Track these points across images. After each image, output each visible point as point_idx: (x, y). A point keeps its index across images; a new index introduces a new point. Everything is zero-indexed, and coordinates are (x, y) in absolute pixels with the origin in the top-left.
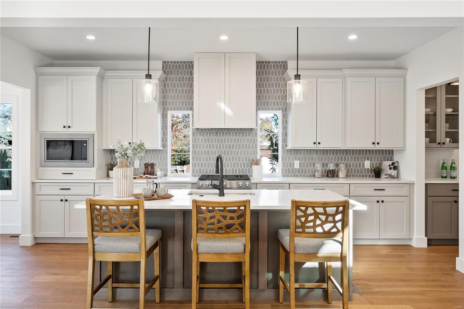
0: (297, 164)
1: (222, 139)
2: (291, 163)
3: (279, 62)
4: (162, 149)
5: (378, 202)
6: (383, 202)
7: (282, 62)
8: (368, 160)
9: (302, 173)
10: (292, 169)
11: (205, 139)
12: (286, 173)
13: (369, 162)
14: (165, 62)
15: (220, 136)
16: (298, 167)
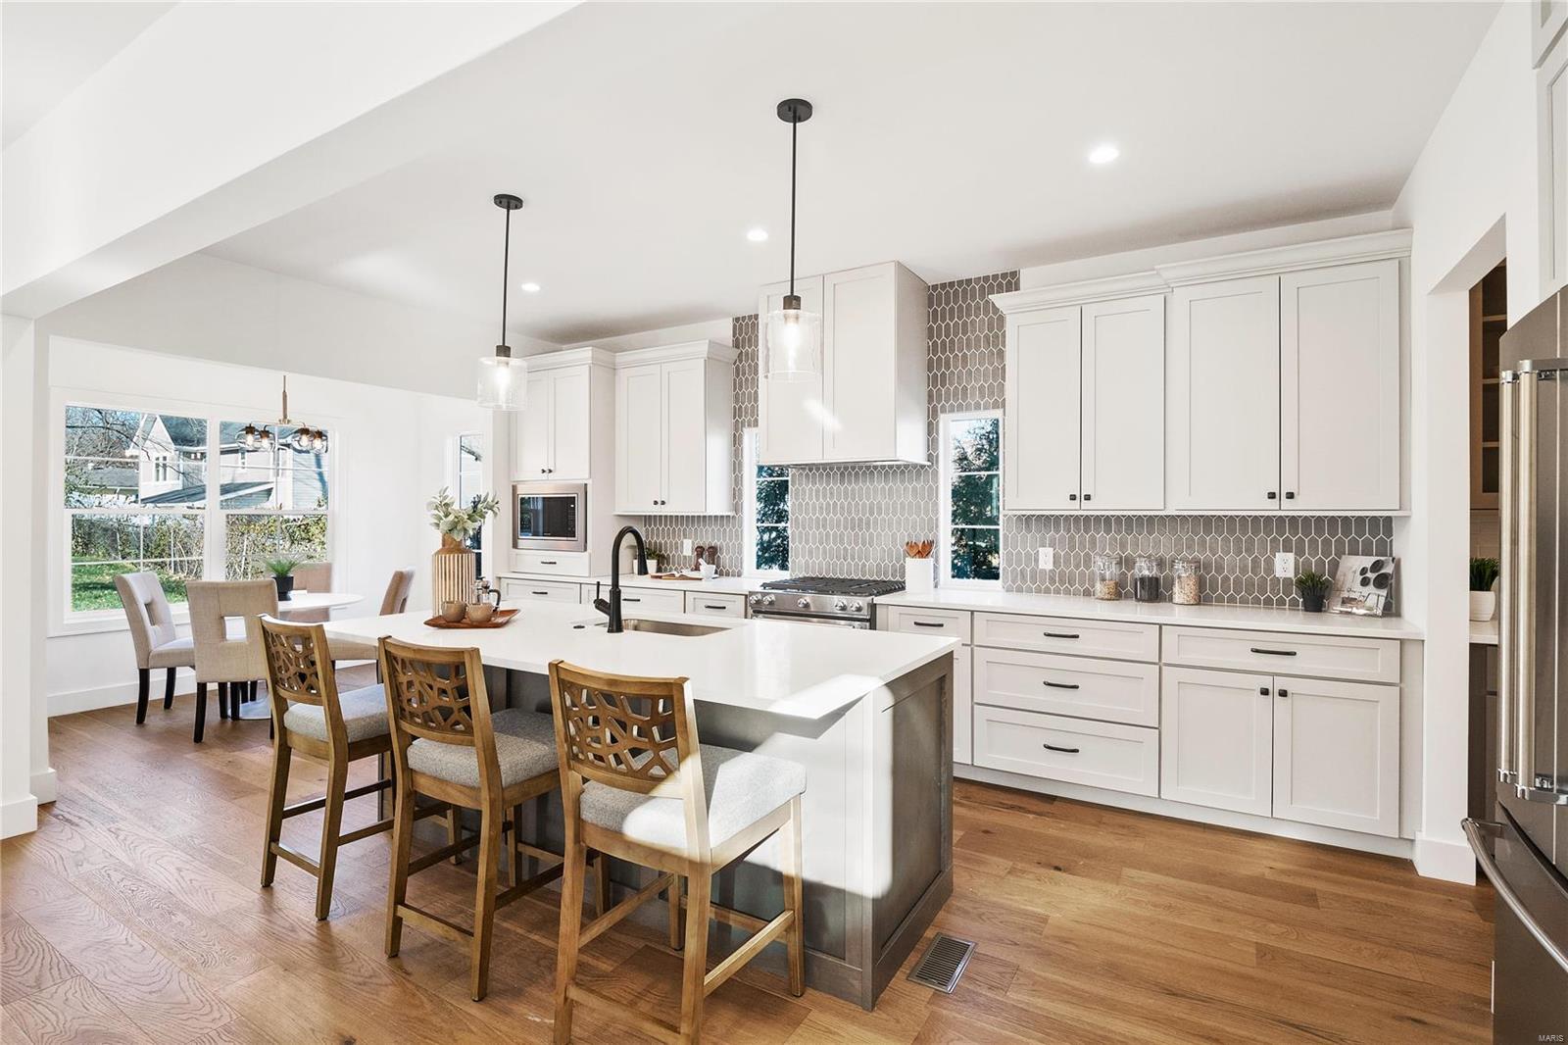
0: (1046, 559)
1: (853, 490)
2: (1028, 555)
3: (995, 277)
4: (731, 514)
5: (1265, 692)
6: (1283, 694)
7: (1004, 275)
8: (1287, 549)
9: (1062, 582)
10: (1034, 573)
11: (818, 491)
12: (1014, 582)
13: (1291, 556)
14: (737, 319)
15: (850, 482)
16: (1050, 566)
